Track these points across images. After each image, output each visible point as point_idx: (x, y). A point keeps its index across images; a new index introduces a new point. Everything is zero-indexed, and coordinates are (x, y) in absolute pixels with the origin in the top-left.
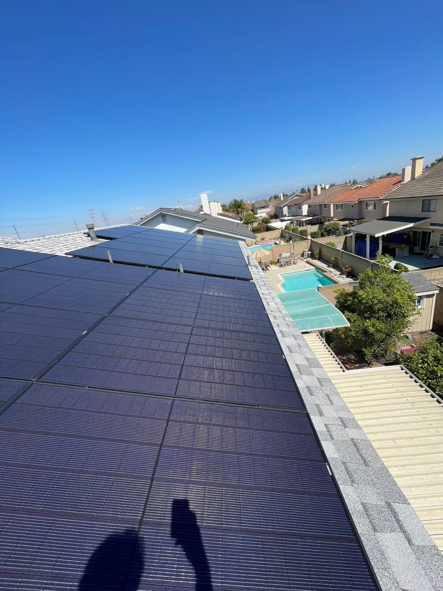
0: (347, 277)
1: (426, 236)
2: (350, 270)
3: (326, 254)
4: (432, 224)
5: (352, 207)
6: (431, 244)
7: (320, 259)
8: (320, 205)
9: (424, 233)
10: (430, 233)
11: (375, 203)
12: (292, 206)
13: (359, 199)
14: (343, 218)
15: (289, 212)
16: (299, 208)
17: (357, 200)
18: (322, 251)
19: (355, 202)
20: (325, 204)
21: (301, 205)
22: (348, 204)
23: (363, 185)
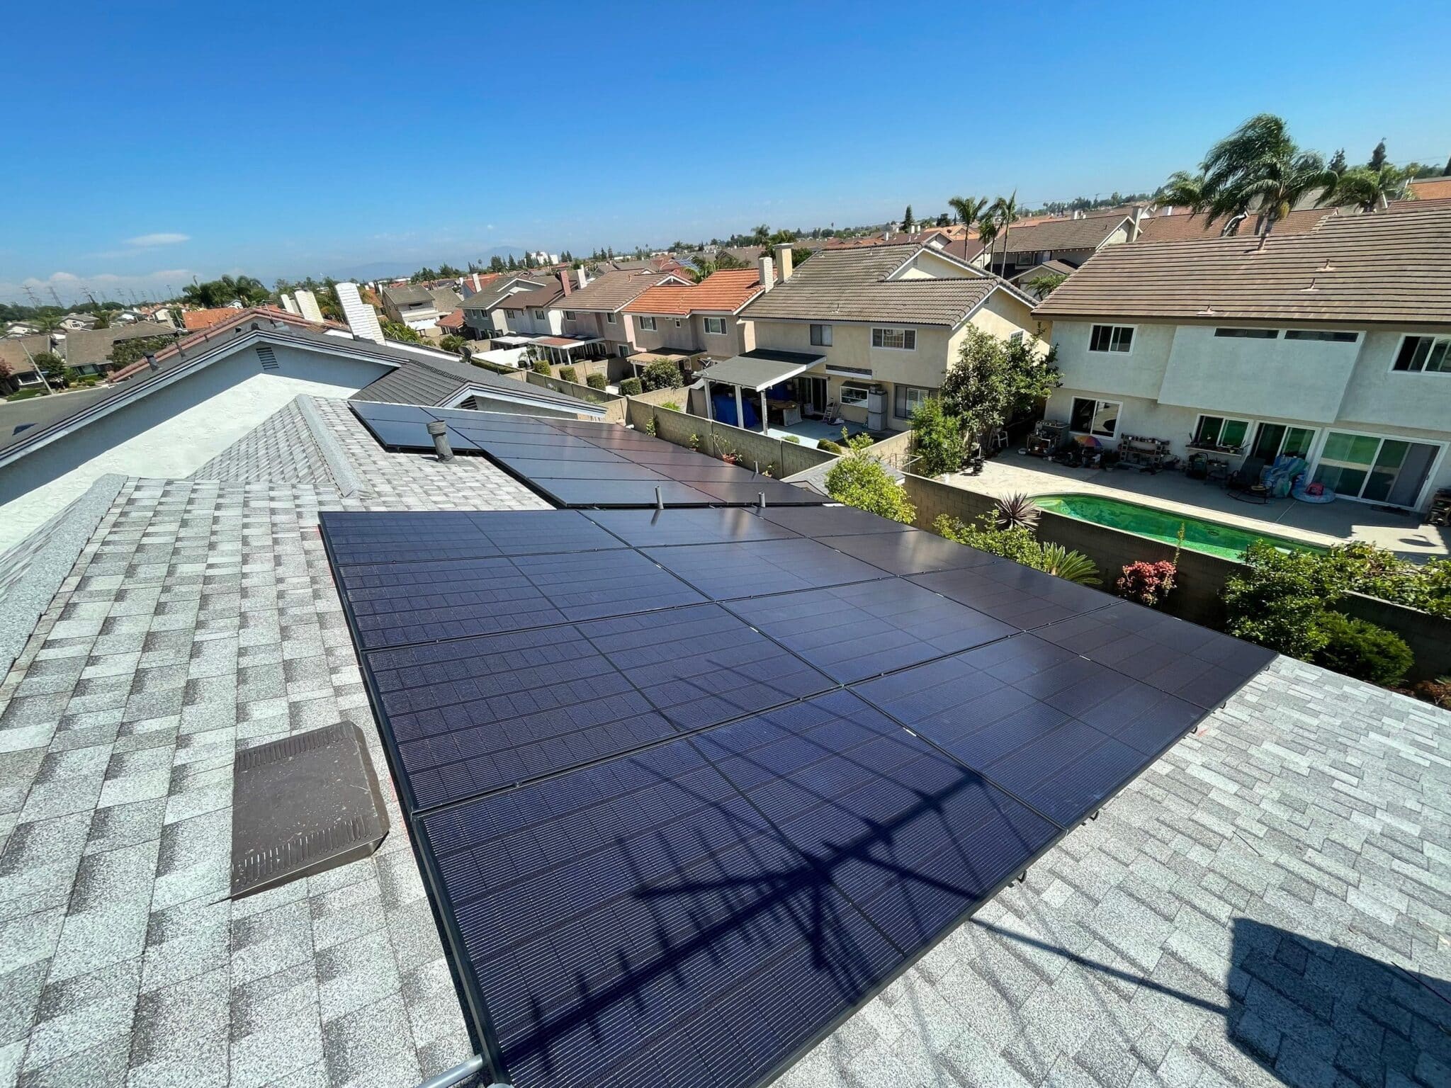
1: (819, 385)
2: (741, 457)
3: (671, 429)
4: (829, 367)
5: (678, 325)
6: (828, 401)
8: (598, 315)
9: (816, 381)
10: (824, 381)
11: (723, 321)
12: (519, 310)
13: (691, 310)
14: (660, 347)
15: (512, 324)
16: (540, 316)
17: (686, 311)
18: (660, 422)
19: (685, 317)
20: (609, 314)
21: (545, 310)
22: (668, 318)
23: (683, 280)
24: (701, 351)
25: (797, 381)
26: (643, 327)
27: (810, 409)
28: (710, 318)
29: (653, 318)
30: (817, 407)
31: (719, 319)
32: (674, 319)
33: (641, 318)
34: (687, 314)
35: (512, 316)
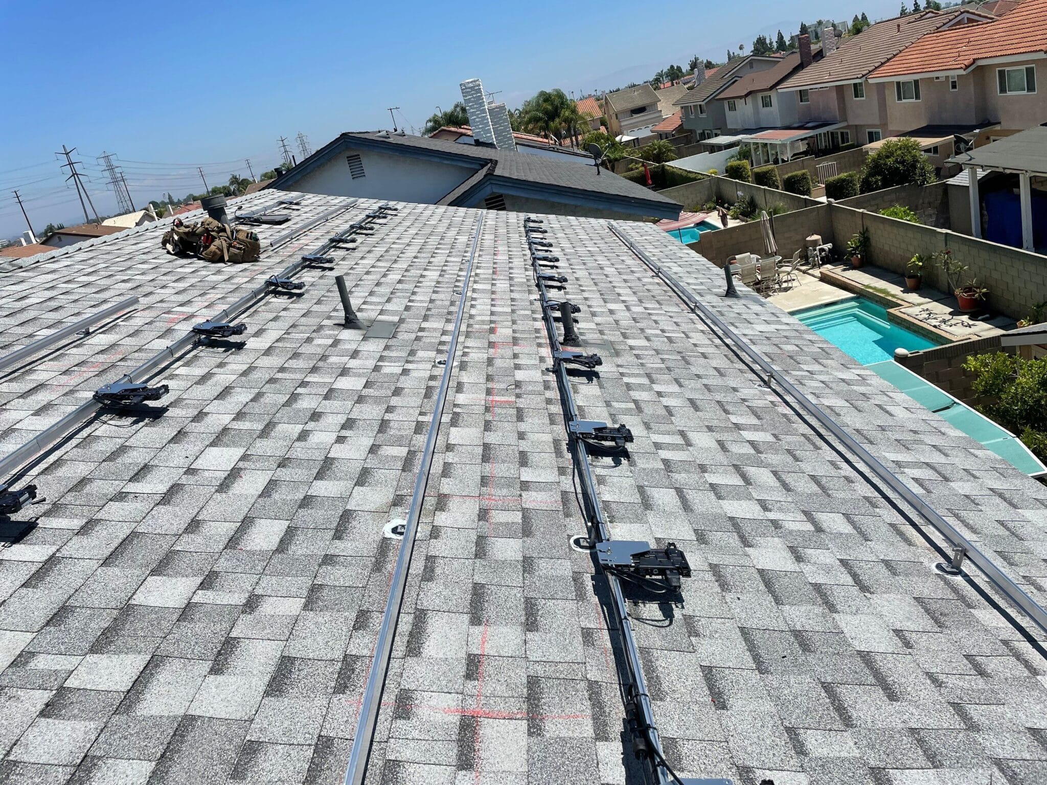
0: (973, 317)
2: (984, 294)
3: (887, 248)
5: (954, 87)
7: (867, 264)
8: (840, 89)
11: (1030, 71)
12: (740, 97)
13: (975, 60)
14: (924, 125)
15: (733, 118)
16: (767, 103)
17: (966, 62)
18: (871, 237)
19: (962, 72)
20: (855, 85)
21: (773, 94)
22: (937, 78)
23: (980, 15)
26: (899, 98)
28: (1007, 69)
29: (916, 82)
31: (1024, 67)
32: (947, 77)
33: (898, 83)
34: (967, 67)
35: (733, 108)
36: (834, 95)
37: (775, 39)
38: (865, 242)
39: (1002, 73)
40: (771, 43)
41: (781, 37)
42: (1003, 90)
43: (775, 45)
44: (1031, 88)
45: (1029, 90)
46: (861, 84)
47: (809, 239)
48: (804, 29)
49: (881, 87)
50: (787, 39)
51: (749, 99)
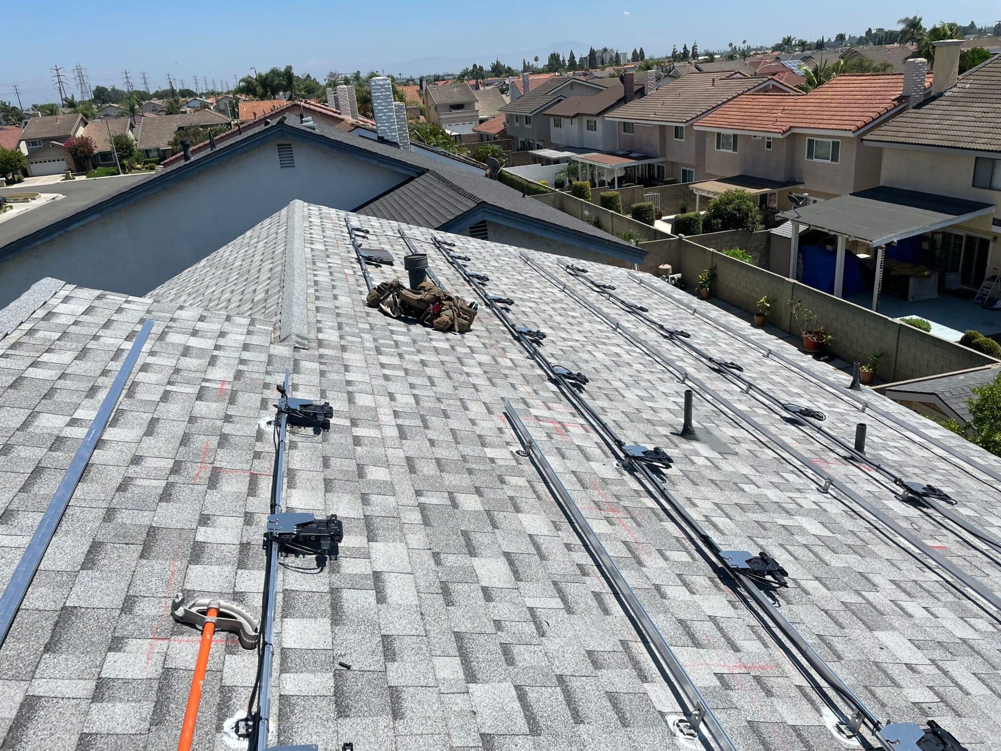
2: (830, 340)
3: (733, 285)
4: (997, 222)
5: (769, 147)
8: (661, 128)
9: (972, 241)
11: (836, 145)
12: (568, 117)
13: (791, 127)
14: (738, 174)
15: (556, 134)
16: (592, 127)
17: (784, 128)
18: (718, 273)
19: (780, 136)
20: (676, 127)
21: (598, 120)
22: (755, 136)
23: (787, 86)
24: (795, 183)
25: (939, 237)
26: (718, 147)
27: (954, 280)
28: (816, 139)
29: (735, 136)
30: (965, 280)
31: (831, 140)
32: (764, 138)
33: (719, 134)
34: (784, 132)
35: (558, 125)
36: (657, 133)
37: (567, 58)
38: (713, 277)
39: (811, 142)
40: (564, 61)
41: (572, 57)
42: (810, 155)
43: (567, 63)
44: (835, 158)
45: (832, 160)
46: (682, 128)
47: (661, 267)
48: (592, 53)
49: (702, 135)
50: (577, 60)
51: (575, 121)
